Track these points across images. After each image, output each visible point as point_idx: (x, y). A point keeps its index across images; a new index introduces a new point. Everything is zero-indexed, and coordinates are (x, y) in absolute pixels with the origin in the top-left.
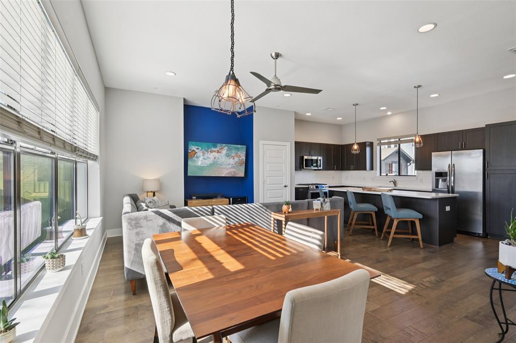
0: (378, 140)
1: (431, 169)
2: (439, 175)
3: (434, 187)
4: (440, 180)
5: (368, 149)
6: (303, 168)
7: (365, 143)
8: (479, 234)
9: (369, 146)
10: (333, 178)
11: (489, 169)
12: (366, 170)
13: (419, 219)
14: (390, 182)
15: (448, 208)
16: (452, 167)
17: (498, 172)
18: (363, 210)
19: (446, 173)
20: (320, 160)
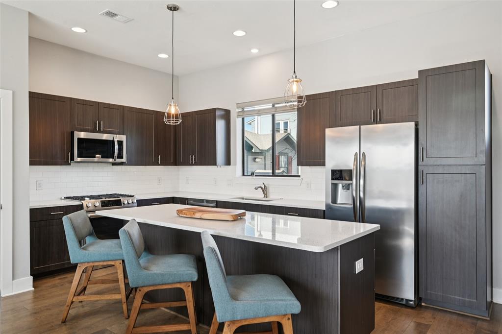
0: (238, 105)
1: (323, 164)
2: (338, 175)
3: (330, 201)
4: (340, 187)
5: (220, 125)
6: (72, 159)
7: (214, 110)
8: (407, 300)
9: (222, 117)
10: (159, 180)
11: (424, 163)
12: (215, 164)
13: (292, 315)
14: (256, 189)
15: (359, 266)
16: (361, 158)
17: (440, 170)
18: (158, 281)
19: (351, 171)
20: (120, 143)
